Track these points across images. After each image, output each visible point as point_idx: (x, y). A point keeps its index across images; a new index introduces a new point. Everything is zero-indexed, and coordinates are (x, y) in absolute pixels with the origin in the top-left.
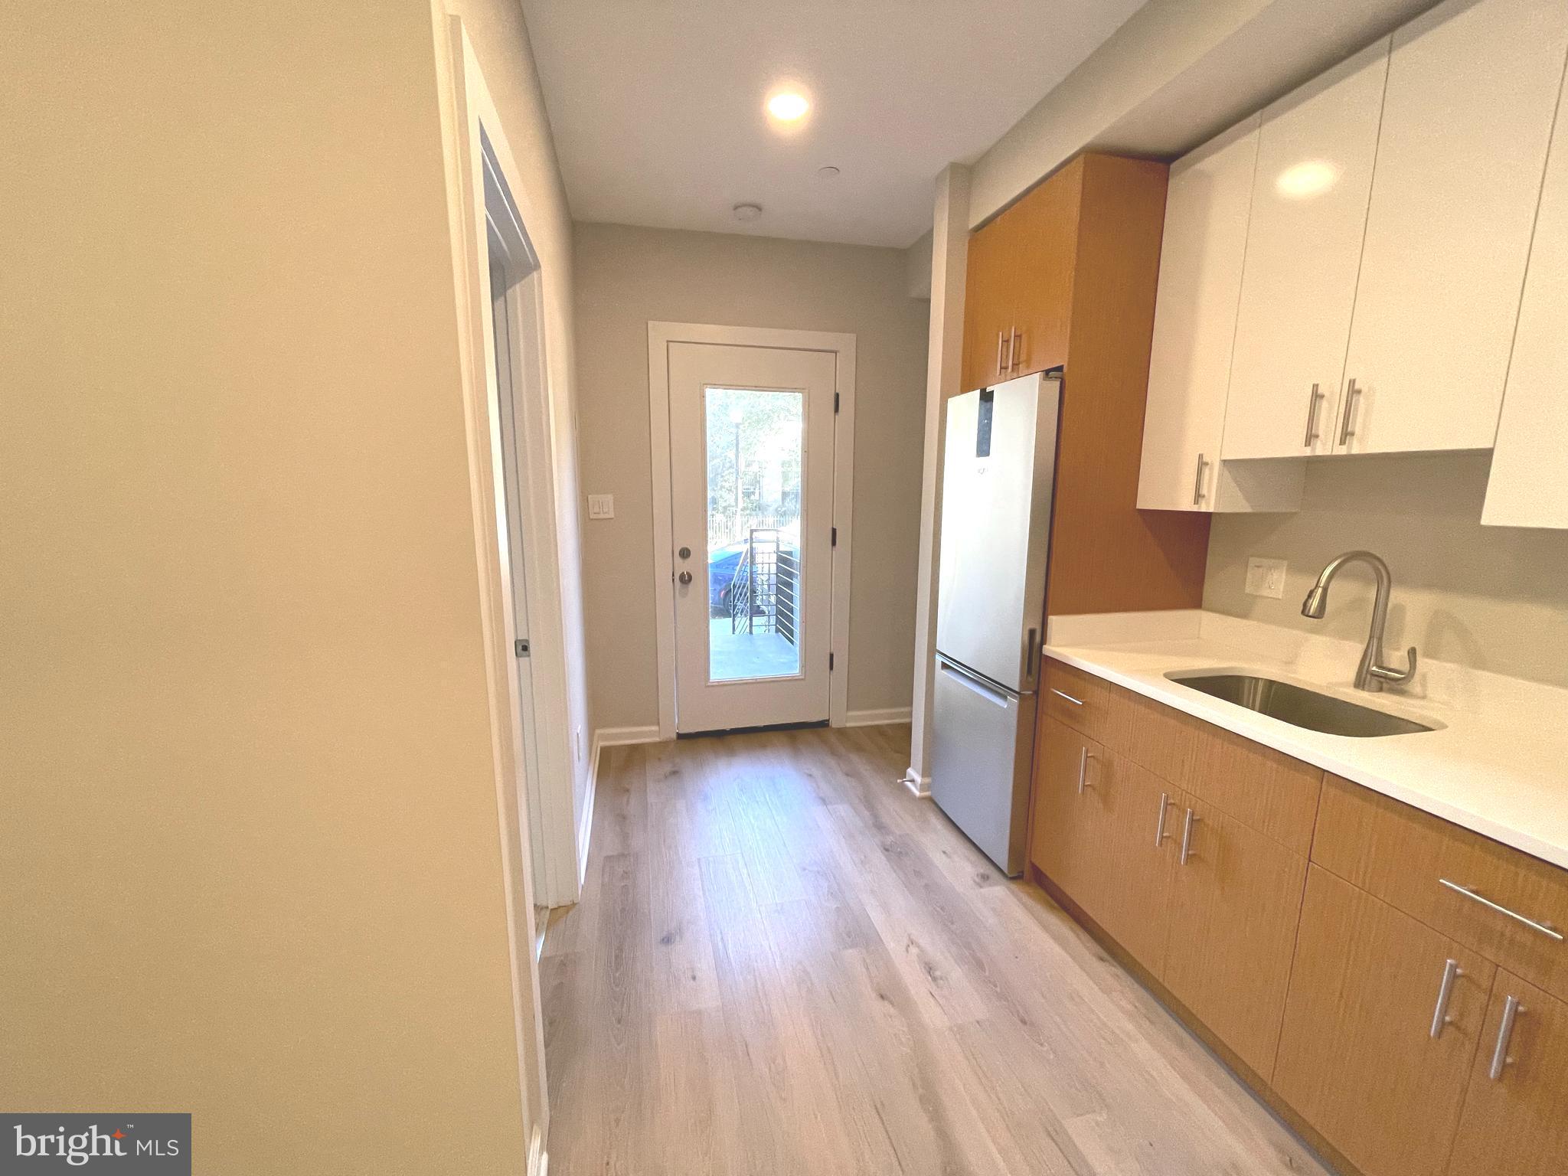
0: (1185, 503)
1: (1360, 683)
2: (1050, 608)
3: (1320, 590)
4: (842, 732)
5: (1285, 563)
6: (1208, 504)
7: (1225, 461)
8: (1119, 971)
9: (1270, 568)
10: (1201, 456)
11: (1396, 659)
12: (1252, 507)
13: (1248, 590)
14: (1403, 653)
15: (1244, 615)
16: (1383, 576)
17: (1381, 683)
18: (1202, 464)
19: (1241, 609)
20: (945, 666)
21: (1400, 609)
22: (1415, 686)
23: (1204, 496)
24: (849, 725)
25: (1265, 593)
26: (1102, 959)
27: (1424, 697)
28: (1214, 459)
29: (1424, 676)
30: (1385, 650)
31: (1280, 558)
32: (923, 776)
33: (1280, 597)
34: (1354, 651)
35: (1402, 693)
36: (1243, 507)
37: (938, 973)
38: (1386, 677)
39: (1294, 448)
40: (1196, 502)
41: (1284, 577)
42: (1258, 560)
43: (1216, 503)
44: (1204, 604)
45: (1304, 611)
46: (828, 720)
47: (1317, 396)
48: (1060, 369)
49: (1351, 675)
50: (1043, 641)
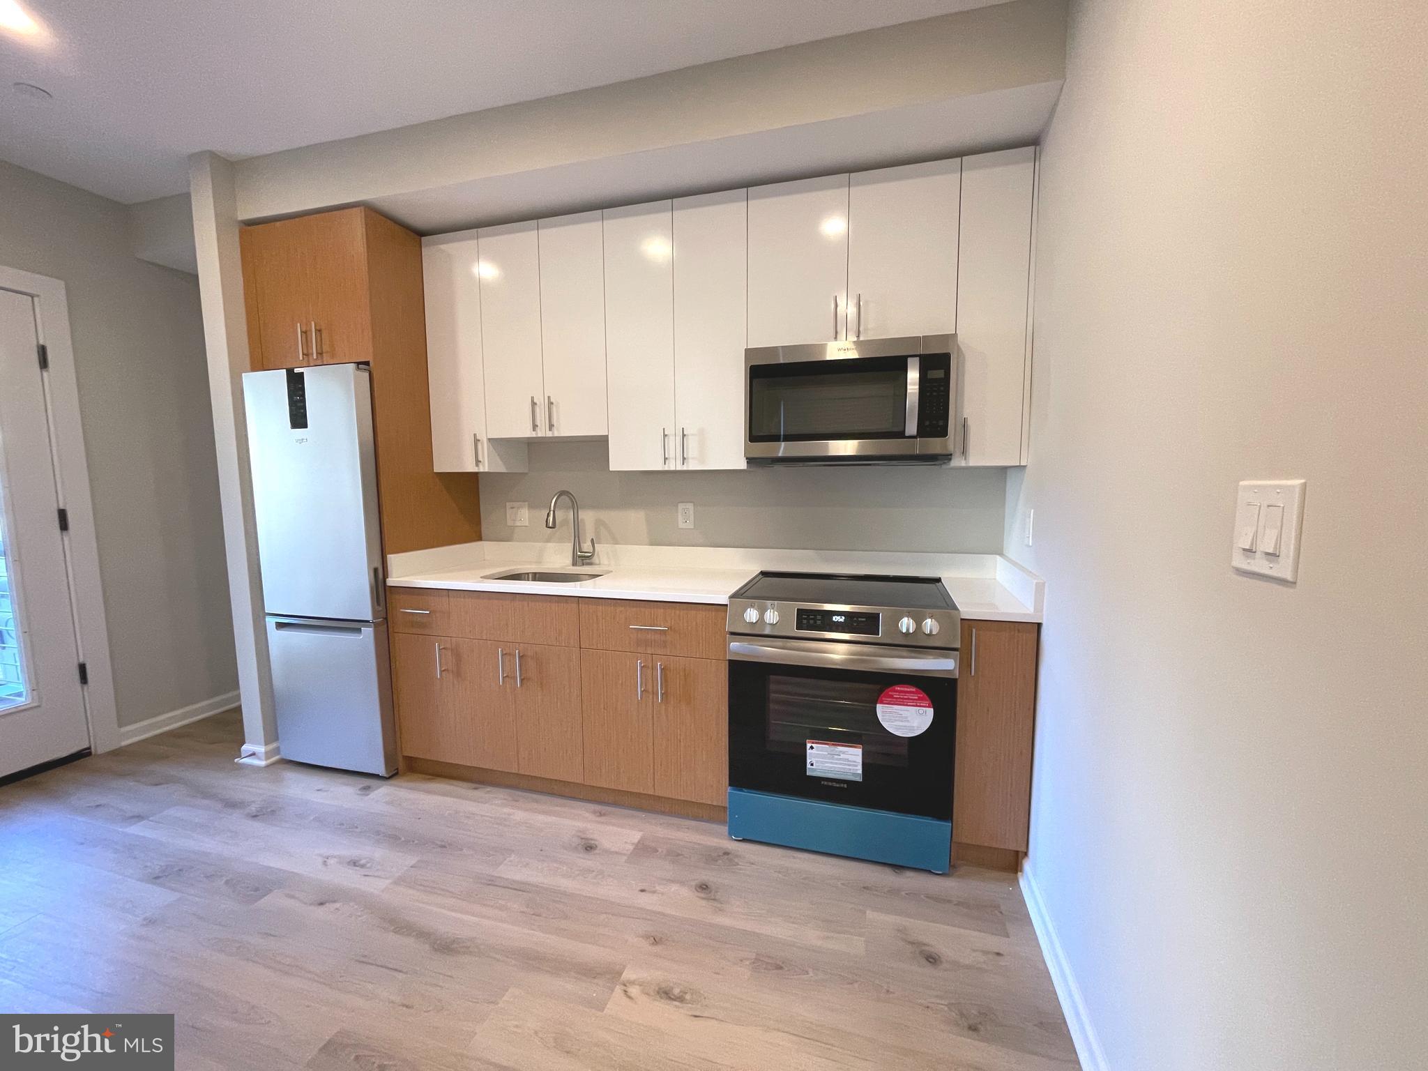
0: (470, 467)
1: (574, 564)
2: (387, 549)
3: (552, 512)
4: (117, 754)
5: (527, 503)
6: (484, 466)
7: (489, 439)
8: (489, 789)
9: (518, 508)
10: (475, 435)
11: (587, 546)
12: (507, 469)
13: (510, 523)
14: (589, 543)
15: (508, 539)
16: (575, 505)
17: (583, 560)
18: (476, 441)
19: (505, 536)
20: (280, 626)
21: (582, 520)
22: (595, 559)
23: (480, 462)
24: (124, 743)
25: (518, 524)
26: (476, 789)
27: (599, 564)
28: (483, 438)
29: (598, 553)
30: (582, 544)
31: (524, 501)
32: (266, 744)
33: (527, 524)
34: (569, 547)
35: (591, 564)
36: (502, 469)
37: (363, 862)
38: (585, 557)
39: (527, 432)
40: (477, 465)
41: (527, 511)
42: (512, 503)
43: (489, 466)
44: (483, 538)
45: (547, 526)
46: (89, 748)
47: (534, 404)
48: (367, 363)
49: (569, 560)
50: (385, 576)
